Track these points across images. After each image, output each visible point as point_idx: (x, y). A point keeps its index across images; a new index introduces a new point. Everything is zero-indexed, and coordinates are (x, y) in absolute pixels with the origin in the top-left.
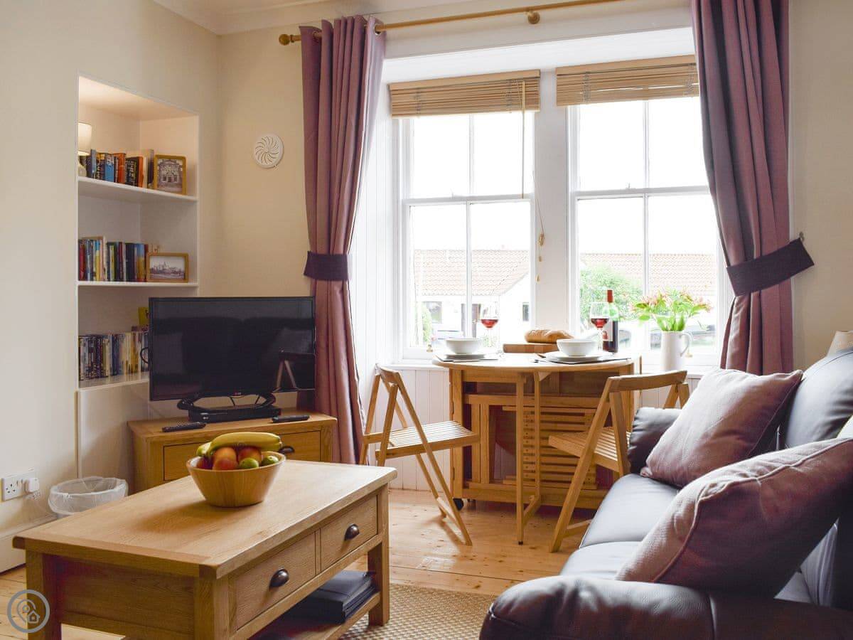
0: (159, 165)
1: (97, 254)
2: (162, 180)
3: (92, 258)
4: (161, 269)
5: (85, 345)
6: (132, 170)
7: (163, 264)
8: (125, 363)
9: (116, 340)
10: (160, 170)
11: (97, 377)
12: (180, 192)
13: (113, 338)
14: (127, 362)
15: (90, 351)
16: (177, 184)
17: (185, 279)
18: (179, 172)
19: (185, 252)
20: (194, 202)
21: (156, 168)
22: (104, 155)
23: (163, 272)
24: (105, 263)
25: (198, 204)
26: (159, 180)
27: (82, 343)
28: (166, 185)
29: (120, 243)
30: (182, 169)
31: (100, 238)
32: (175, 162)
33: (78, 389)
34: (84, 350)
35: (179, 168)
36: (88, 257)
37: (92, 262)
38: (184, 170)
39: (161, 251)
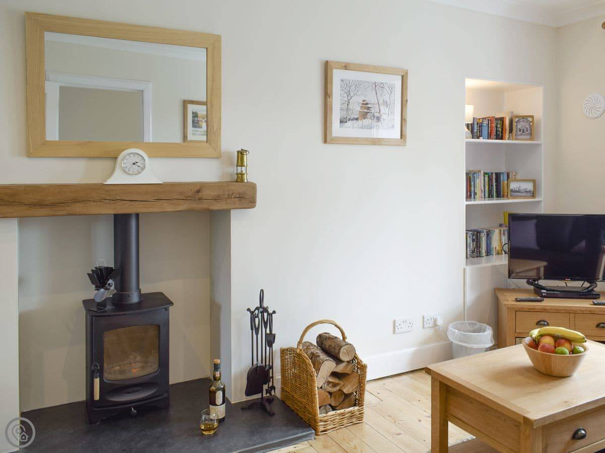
0: (517, 122)
1: (478, 181)
2: (518, 131)
3: (474, 184)
4: (518, 189)
5: (470, 237)
6: (499, 126)
7: (519, 186)
8: (494, 248)
9: (489, 234)
10: (517, 125)
11: (477, 257)
12: (531, 139)
13: (487, 232)
14: (496, 248)
15: (473, 240)
16: (528, 134)
17: (533, 196)
18: (530, 125)
19: (534, 178)
20: (539, 145)
21: (515, 124)
22: (481, 120)
23: (519, 191)
24: (482, 186)
25: (542, 146)
26: (516, 132)
27: (469, 236)
28: (521, 135)
29: (492, 173)
30: (531, 124)
31: (480, 171)
32: (527, 119)
33: (465, 266)
34: (470, 240)
35: (530, 123)
36: (472, 183)
37: (474, 187)
38: (533, 124)
39: (518, 177)
